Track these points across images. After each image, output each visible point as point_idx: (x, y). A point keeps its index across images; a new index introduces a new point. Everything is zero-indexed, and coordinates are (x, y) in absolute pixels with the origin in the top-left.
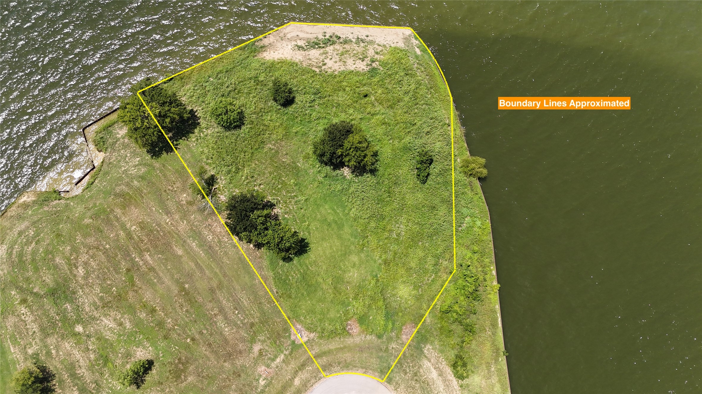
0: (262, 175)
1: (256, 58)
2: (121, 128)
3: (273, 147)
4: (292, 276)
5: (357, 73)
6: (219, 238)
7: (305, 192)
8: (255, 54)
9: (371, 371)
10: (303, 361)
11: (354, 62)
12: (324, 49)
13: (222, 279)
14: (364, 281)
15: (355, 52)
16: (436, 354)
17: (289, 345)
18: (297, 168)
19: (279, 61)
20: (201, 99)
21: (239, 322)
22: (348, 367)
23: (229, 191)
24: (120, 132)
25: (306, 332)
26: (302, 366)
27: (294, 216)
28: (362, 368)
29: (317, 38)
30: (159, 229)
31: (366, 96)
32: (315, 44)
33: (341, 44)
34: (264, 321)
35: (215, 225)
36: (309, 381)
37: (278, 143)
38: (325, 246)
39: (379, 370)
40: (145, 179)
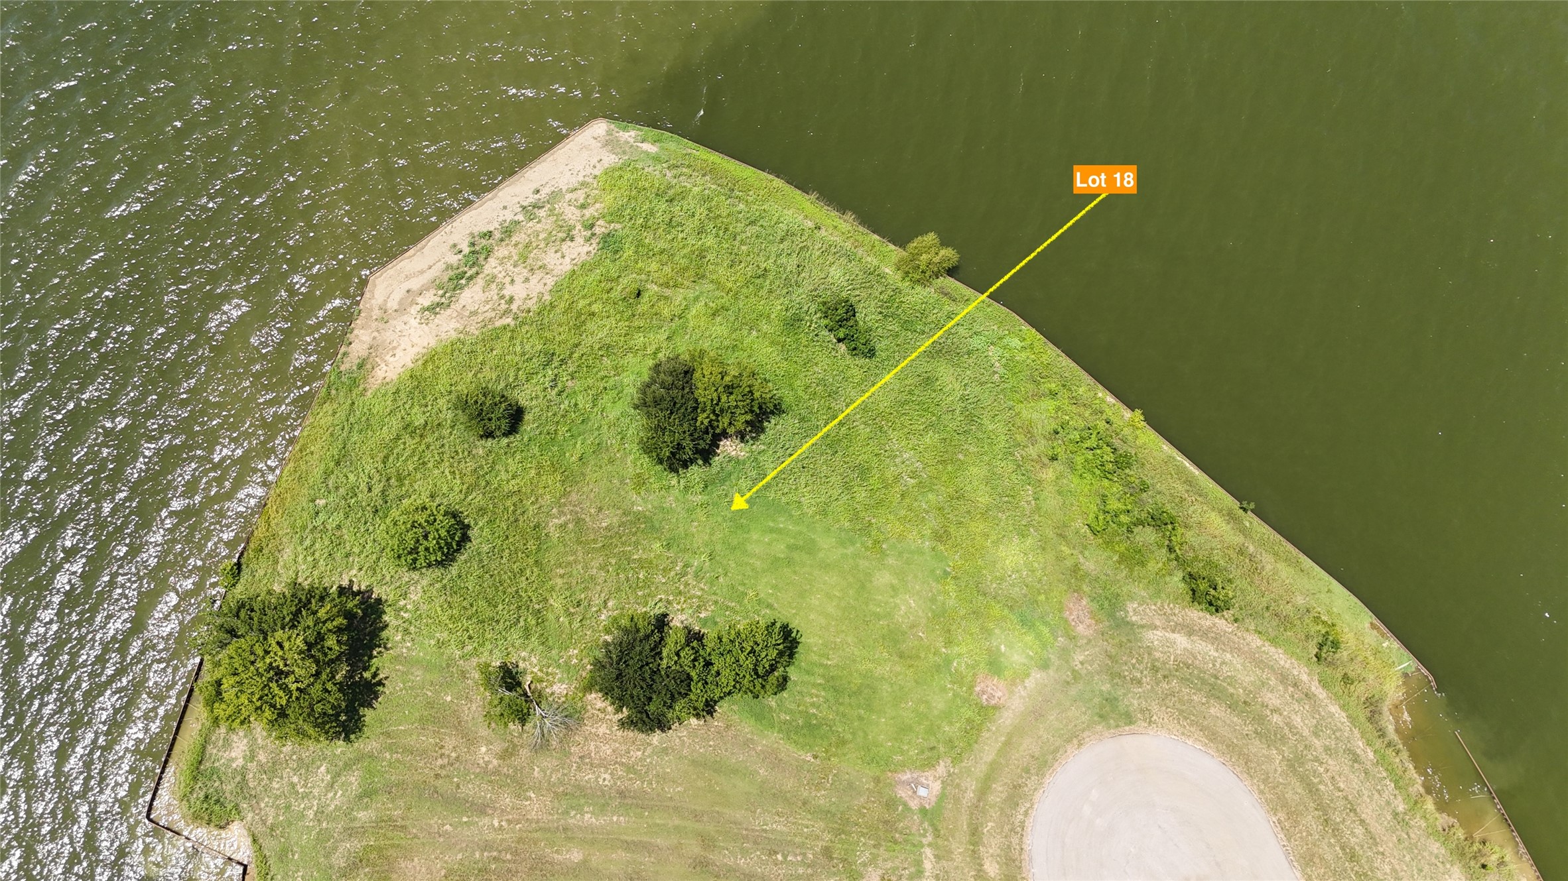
0: (591, 586)
1: (369, 394)
2: (227, 744)
3: (563, 519)
4: (813, 705)
5: (587, 268)
6: (622, 764)
7: (695, 545)
8: (361, 388)
9: (1087, 733)
10: (969, 825)
11: (559, 254)
12: (481, 276)
13: (698, 826)
14: (933, 600)
15: (542, 236)
16: (1153, 607)
17: (922, 823)
18: (639, 517)
19: (420, 362)
20: (338, 556)
21: (801, 871)
22: (1046, 762)
23: (559, 666)
24: (233, 755)
25: (926, 773)
26: (974, 834)
27: (716, 602)
28: (1069, 741)
29: (449, 267)
30: (495, 854)
31: (639, 295)
32: (457, 280)
33: (504, 243)
34: (841, 825)
35: (592, 748)
36: (1009, 847)
37: (565, 505)
38: (817, 603)
39: (1096, 718)
40: (376, 792)
